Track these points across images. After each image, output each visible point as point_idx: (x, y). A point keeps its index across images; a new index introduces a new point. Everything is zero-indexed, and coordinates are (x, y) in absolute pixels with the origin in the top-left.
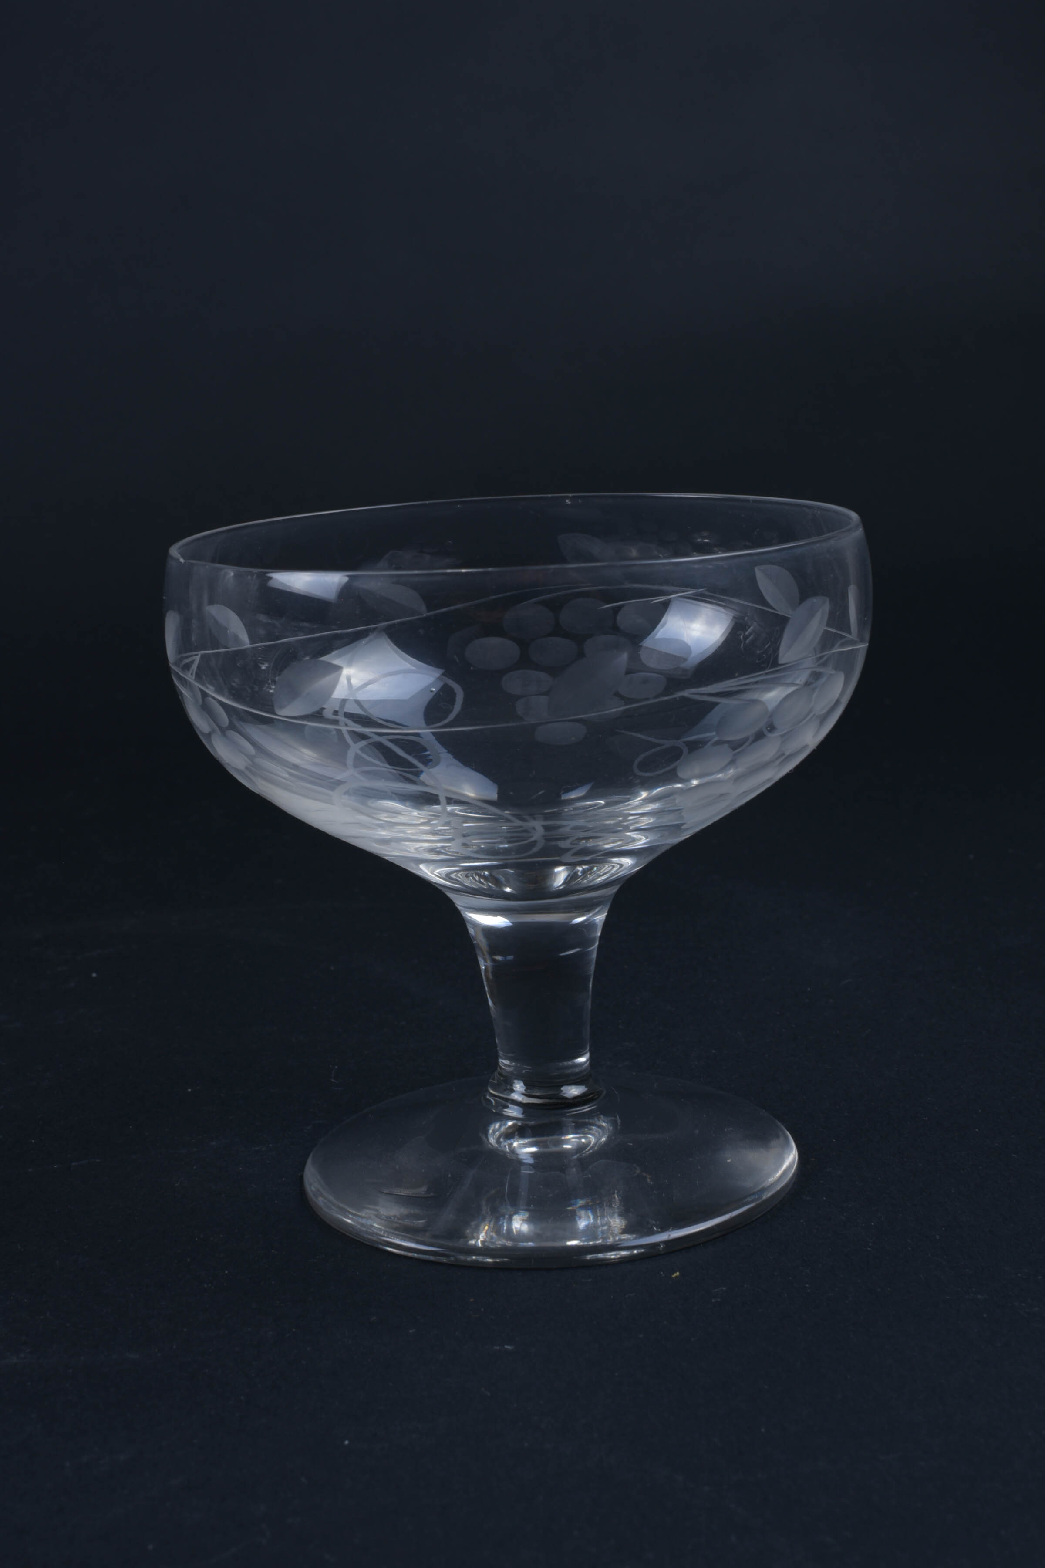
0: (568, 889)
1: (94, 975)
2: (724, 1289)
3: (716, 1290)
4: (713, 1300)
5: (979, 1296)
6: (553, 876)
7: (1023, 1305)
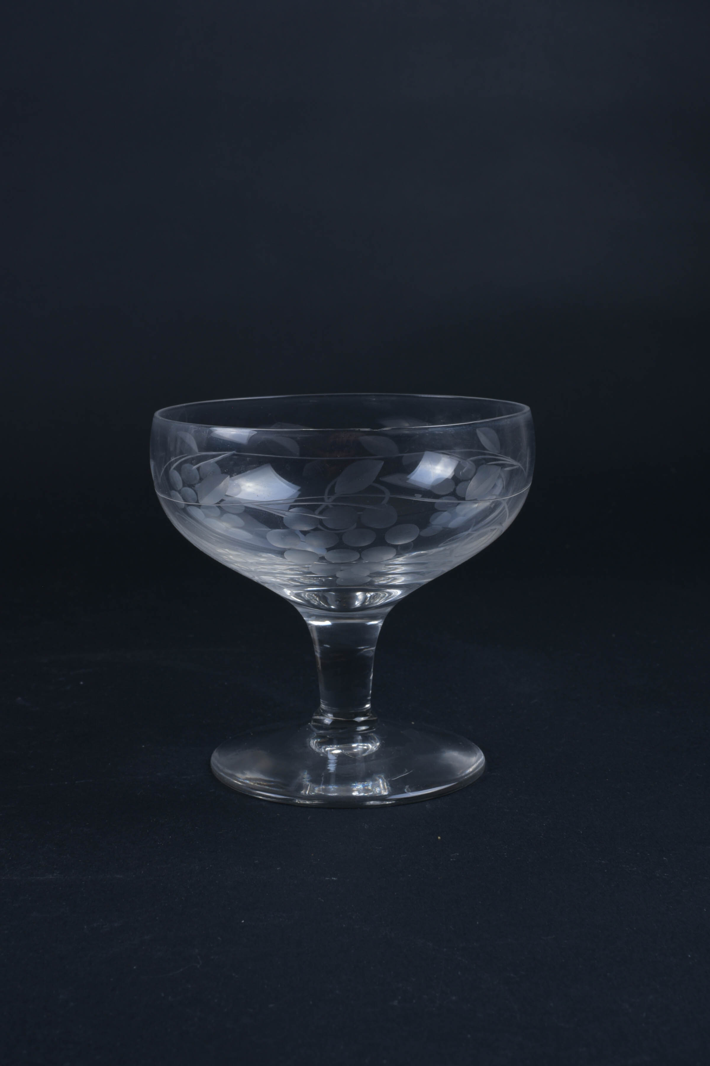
0: (363, 608)
1: (82, 683)
2: (458, 854)
3: (452, 855)
4: (451, 860)
5: (603, 862)
6: (355, 598)
7: (628, 866)
